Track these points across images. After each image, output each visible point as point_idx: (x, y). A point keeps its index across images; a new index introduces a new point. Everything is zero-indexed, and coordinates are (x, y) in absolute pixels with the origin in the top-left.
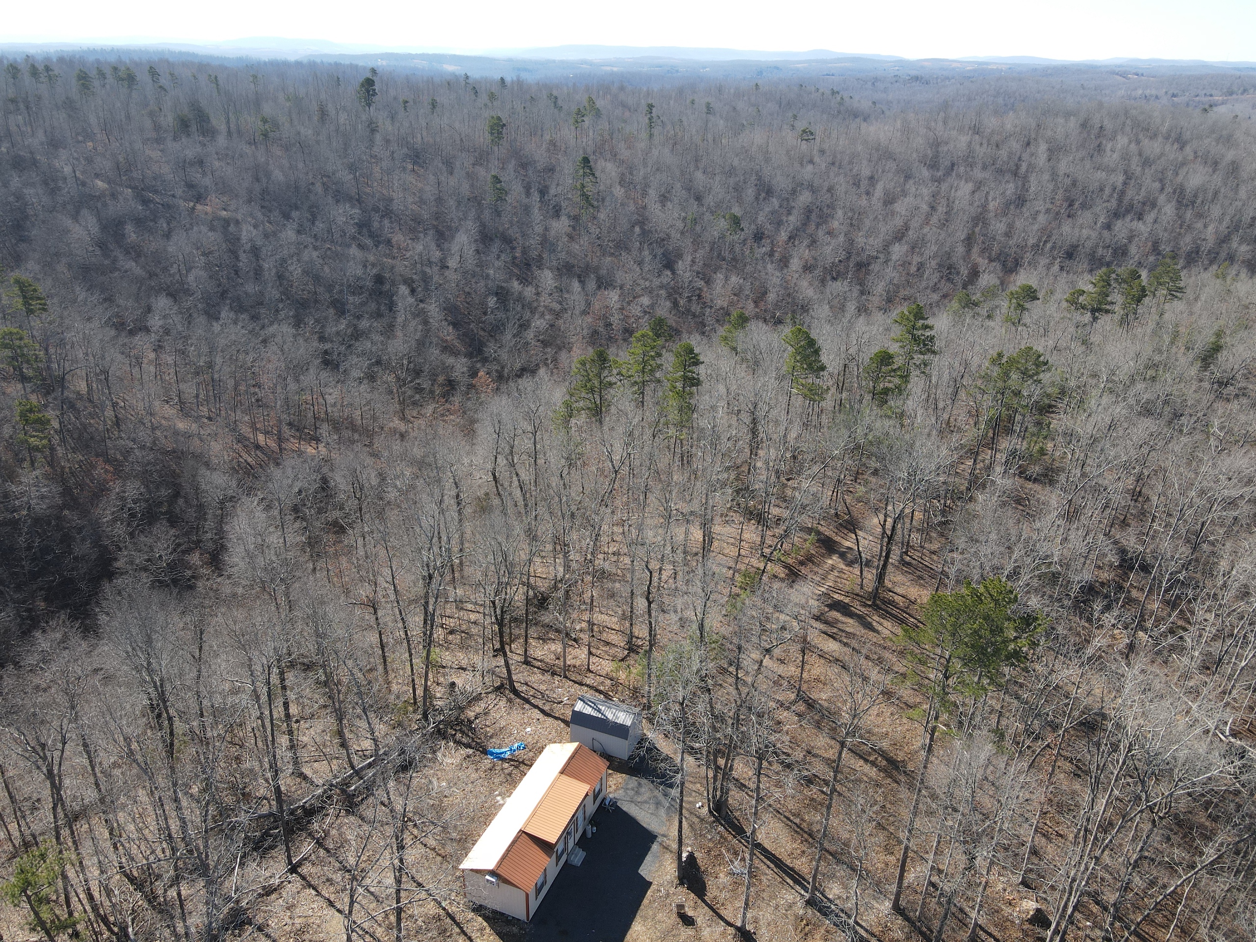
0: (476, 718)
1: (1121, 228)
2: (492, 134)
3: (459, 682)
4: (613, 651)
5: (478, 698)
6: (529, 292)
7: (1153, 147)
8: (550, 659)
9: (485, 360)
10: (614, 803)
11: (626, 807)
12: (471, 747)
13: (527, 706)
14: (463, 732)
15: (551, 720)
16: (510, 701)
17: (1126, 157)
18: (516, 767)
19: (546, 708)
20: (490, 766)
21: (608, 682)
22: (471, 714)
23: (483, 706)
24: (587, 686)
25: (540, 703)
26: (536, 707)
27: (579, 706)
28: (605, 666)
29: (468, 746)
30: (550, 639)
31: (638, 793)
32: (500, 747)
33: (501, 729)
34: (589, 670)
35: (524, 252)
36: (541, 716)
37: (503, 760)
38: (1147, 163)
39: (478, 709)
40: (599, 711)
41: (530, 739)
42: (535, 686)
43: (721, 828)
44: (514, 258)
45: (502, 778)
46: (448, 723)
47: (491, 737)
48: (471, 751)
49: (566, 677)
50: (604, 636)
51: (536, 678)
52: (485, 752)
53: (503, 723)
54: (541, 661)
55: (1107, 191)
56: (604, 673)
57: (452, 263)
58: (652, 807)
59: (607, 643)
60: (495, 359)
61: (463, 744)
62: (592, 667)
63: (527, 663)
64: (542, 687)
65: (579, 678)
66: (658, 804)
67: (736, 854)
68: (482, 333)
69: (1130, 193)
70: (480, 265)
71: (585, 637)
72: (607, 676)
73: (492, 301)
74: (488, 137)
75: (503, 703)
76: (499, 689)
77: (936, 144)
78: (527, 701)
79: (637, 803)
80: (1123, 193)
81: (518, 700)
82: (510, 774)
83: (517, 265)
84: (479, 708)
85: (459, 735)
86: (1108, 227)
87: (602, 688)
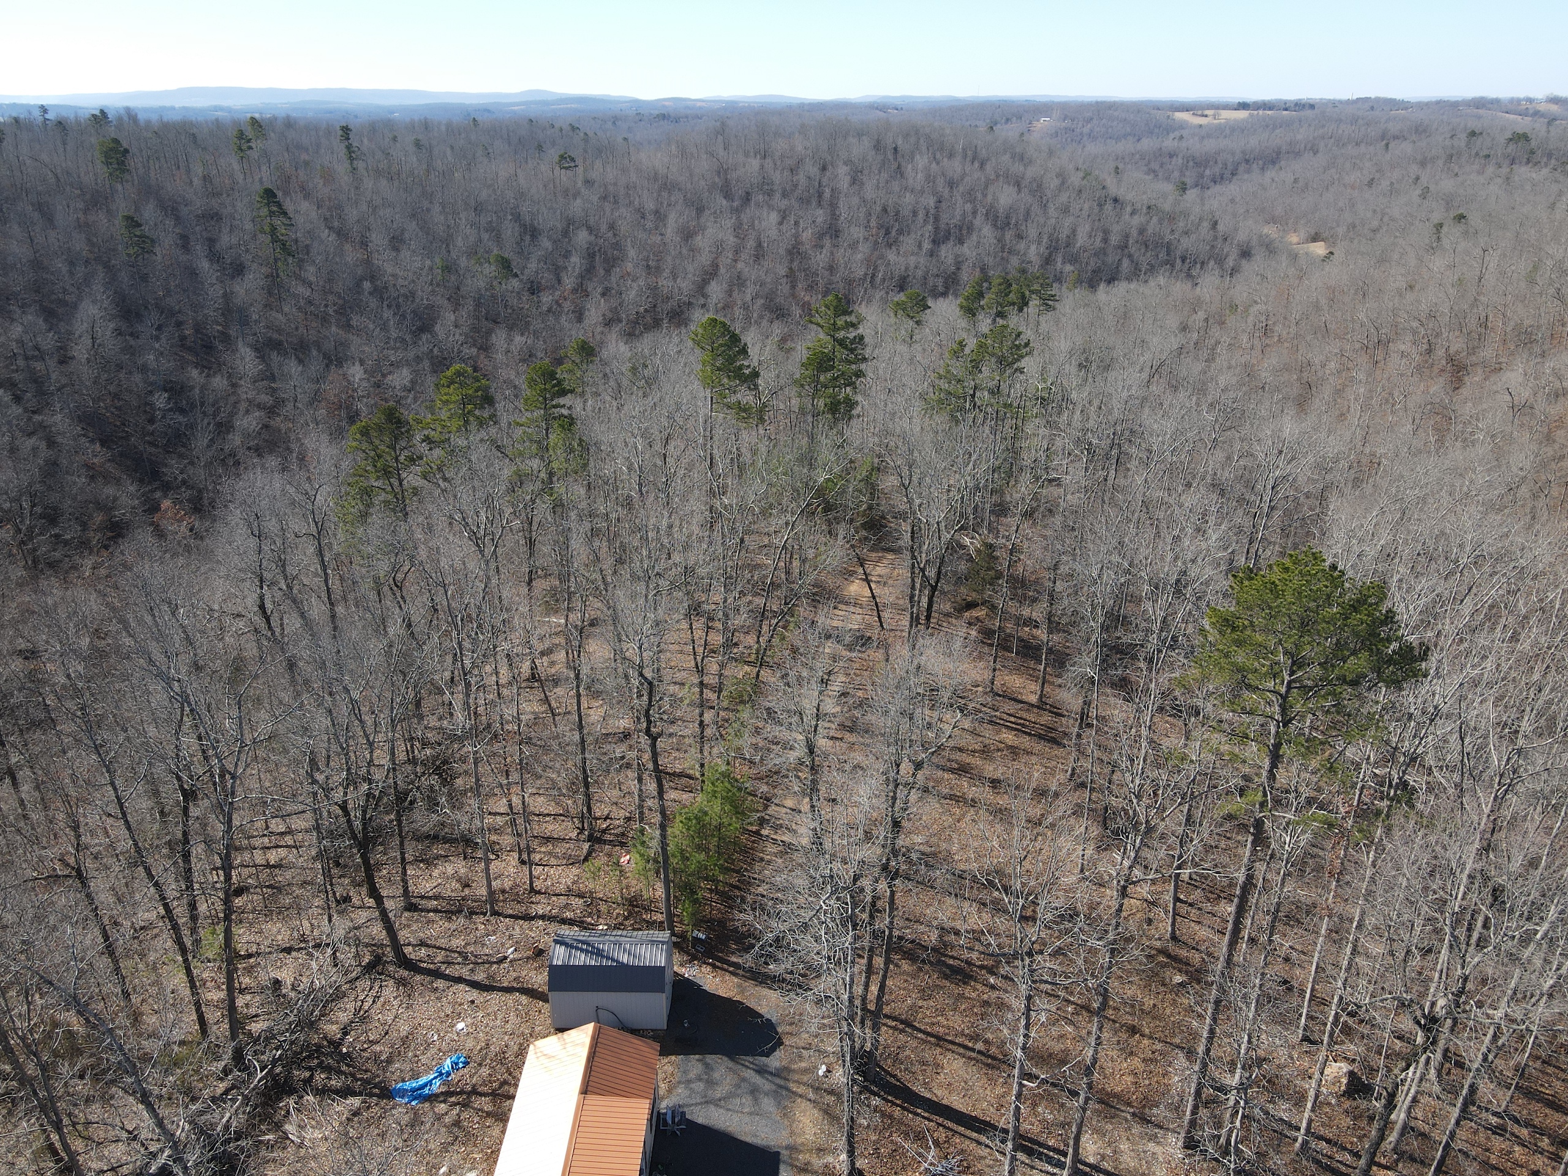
0: (346, 1034)
2: (108, 164)
3: (286, 976)
4: (560, 849)
5: (338, 995)
7: (955, 167)
8: (452, 889)
9: (166, 487)
10: (678, 1113)
11: (702, 1116)
12: (354, 1094)
13: (440, 984)
14: (328, 1069)
15: (495, 997)
16: (401, 982)
17: (930, 179)
18: (465, 1105)
19: (480, 976)
20: (406, 1119)
21: (577, 902)
22: (333, 1030)
23: (351, 1006)
24: (543, 917)
25: (464, 972)
26: (459, 980)
27: (560, 955)
28: (562, 877)
29: (346, 1092)
30: (438, 857)
31: (711, 1083)
32: (416, 1076)
33: (405, 1040)
34: (533, 891)
35: (198, 328)
36: (474, 994)
37: (432, 1098)
38: (952, 184)
39: (343, 1017)
40: (599, 953)
41: (470, 1043)
42: (442, 942)
43: (876, 1101)
44: (183, 338)
45: (444, 1137)
46: (293, 1060)
47: (389, 1061)
48: (355, 1102)
49: (495, 913)
50: (537, 830)
51: (437, 929)
52: (386, 1093)
53: (404, 1029)
54: (436, 898)
55: (921, 215)
56: (561, 888)
57: (80, 351)
58: (747, 1100)
59: (548, 839)
60: (184, 482)
61: (337, 1092)
62: (538, 885)
63: (411, 907)
64: (457, 942)
65: (520, 909)
66: (754, 1091)
67: (920, 1137)
68: (153, 450)
69: (944, 218)
71: (507, 840)
72: (569, 892)
73: (160, 400)
75: (390, 990)
76: (374, 967)
78: (437, 974)
79: (716, 1103)
80: (937, 219)
81: (418, 978)
82: (457, 1123)
84: (343, 1014)
85: (320, 1077)
86: (931, 254)
87: (568, 915)
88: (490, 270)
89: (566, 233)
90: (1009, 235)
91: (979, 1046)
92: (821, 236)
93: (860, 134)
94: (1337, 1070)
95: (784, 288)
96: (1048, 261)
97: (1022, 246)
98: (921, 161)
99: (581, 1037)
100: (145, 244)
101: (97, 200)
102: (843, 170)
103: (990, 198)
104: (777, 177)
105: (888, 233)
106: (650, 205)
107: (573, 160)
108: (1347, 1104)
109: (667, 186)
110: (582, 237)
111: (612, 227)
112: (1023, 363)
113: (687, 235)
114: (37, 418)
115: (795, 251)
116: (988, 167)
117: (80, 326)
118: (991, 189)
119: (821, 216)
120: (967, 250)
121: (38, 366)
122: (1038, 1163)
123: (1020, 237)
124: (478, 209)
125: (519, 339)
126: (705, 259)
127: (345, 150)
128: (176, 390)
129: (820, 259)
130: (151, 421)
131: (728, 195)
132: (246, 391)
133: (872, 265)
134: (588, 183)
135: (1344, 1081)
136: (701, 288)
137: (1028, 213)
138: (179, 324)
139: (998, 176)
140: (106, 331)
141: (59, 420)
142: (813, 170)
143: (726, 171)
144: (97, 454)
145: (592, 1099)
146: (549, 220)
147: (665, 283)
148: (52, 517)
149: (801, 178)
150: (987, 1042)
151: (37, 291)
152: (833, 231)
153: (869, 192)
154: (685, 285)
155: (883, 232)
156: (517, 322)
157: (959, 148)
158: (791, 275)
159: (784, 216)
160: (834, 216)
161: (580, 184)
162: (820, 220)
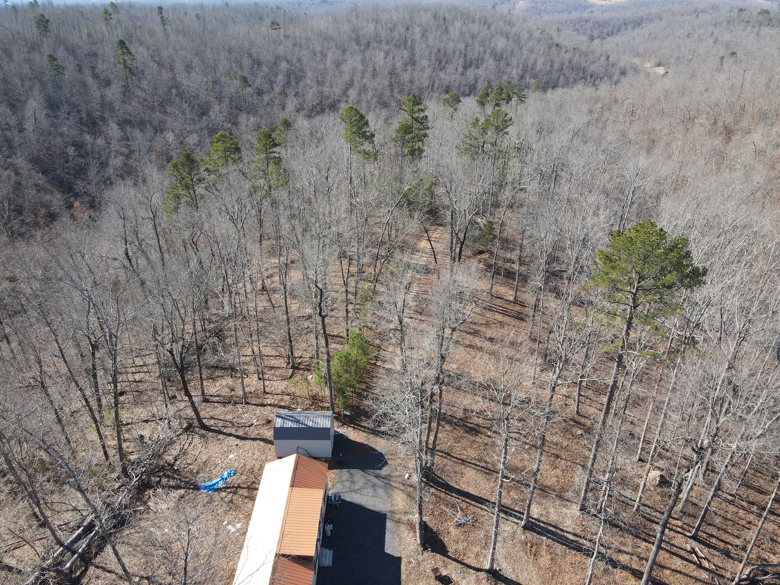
0: (176, 460)
1: (471, 73)
2: (39, 28)
3: (146, 433)
4: (278, 372)
5: (172, 442)
6: (100, 141)
7: (475, 28)
8: (226, 392)
9: (76, 196)
10: (337, 497)
11: (349, 497)
12: (180, 488)
13: (221, 437)
14: (168, 477)
15: (248, 443)
16: (202, 436)
17: (462, 34)
18: (235, 493)
19: (240, 433)
20: (206, 500)
21: (287, 398)
22: (169, 458)
23: (178, 447)
24: (270, 405)
25: (233, 431)
26: (230, 435)
27: (279, 423)
28: (279, 386)
29: (178, 487)
30: (218, 377)
31: (353, 482)
32: (210, 480)
33: (205, 463)
34: (265, 392)
35: (88, 114)
36: (238, 441)
37: (218, 490)
38: (473, 37)
39: (175, 453)
40: (298, 422)
41: (236, 464)
42: (222, 417)
43: (432, 490)
44: (81, 119)
45: (225, 507)
46: (151, 473)
47: (198, 473)
48: (182, 492)
49: (247, 403)
50: (266, 363)
51: (219, 411)
52: (197, 488)
53: (204, 458)
54: (218, 396)
55: (457, 53)
56: (279, 391)
57: (29, 126)
58: (371, 490)
59: (272, 368)
60: (85, 193)
61: (173, 487)
62: (267, 390)
63: (206, 401)
64: (229, 417)
65: (259, 401)
66: (374, 486)
67: (453, 506)
68: (68, 176)
69: (469, 55)
70: (53, 125)
71: (252, 368)
72: (283, 393)
73: (71, 151)
74: (36, 31)
75: (197, 440)
76: (189, 429)
77: (355, 30)
78: (220, 432)
79: (356, 491)
80: (465, 55)
81: (210, 434)
82: (231, 501)
83: (85, 125)
84: (174, 451)
85: (164, 481)
86: (463, 74)
87: (283, 404)
88: (237, 83)
89: (275, 63)
90: (502, 64)
91: (483, 464)
92: (406, 65)
93: (426, 11)
94: (655, 474)
95: (388, 92)
96: (522, 77)
97: (509, 70)
98: (458, 25)
99: (290, 461)
100: (59, 69)
101: (34, 47)
102: (417, 30)
103: (493, 44)
104: (383, 34)
105: (440, 63)
106: (318, 49)
107: (278, 24)
108: (659, 490)
109: (327, 38)
110: (284, 66)
111: (299, 60)
112: (508, 130)
113: (338, 64)
114: (9, 160)
115: (393, 73)
116: (492, 28)
117: (28, 113)
118: (494, 39)
119: (406, 54)
120: (481, 72)
121: (8, 133)
122: (510, 518)
123: (508, 65)
124: (230, 51)
125: (252, 119)
126: (347, 77)
127: (160, 20)
128: (79, 146)
129: (405, 77)
130: (67, 162)
131: (358, 43)
132: (115, 146)
133: (432, 79)
134: (286, 37)
135: (658, 479)
136: (345, 92)
137: (512, 52)
138: (79, 111)
139: (497, 33)
140: (42, 115)
141: (20, 161)
142: (402, 30)
143: (357, 30)
144: (41, 180)
145: (296, 489)
146: (266, 57)
147: (326, 90)
148: (19, 211)
149: (396, 34)
150: (486, 462)
151: (6, 95)
152: (412, 62)
153: (431, 41)
154: (337, 91)
155: (437, 62)
156: (252, 110)
157: (477, 18)
158: (391, 85)
159: (387, 54)
160: (413, 54)
161: (282, 37)
162: (405, 56)
